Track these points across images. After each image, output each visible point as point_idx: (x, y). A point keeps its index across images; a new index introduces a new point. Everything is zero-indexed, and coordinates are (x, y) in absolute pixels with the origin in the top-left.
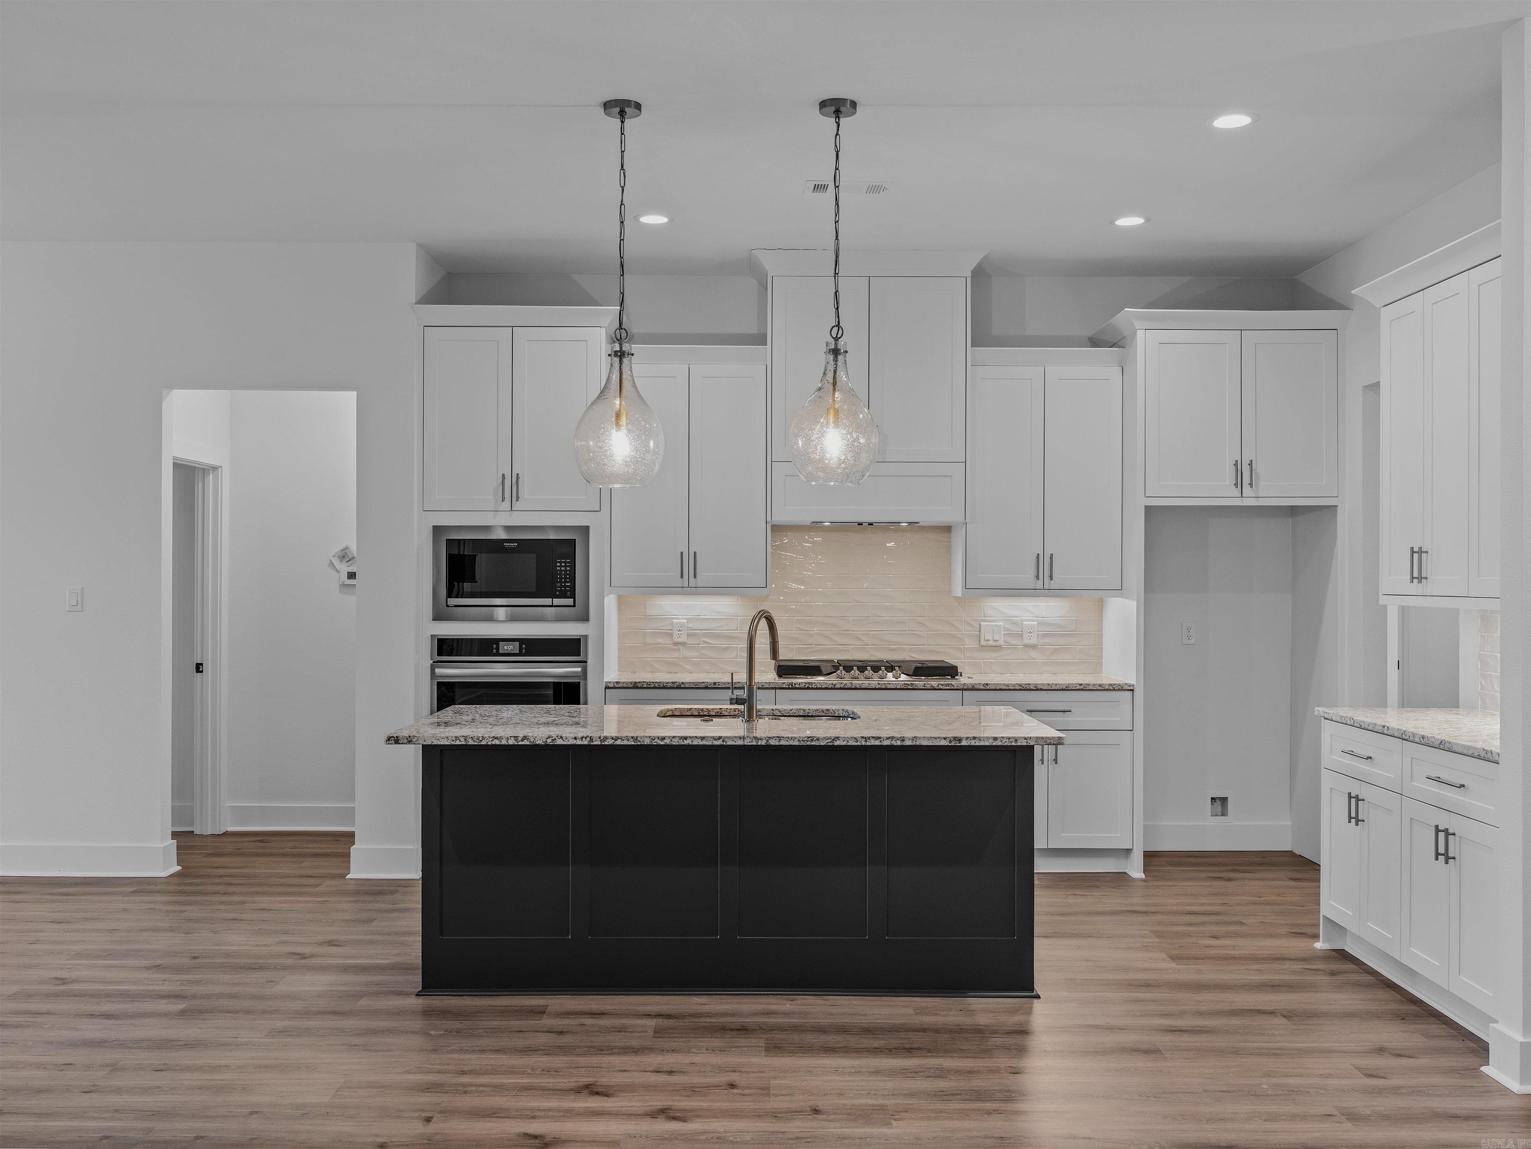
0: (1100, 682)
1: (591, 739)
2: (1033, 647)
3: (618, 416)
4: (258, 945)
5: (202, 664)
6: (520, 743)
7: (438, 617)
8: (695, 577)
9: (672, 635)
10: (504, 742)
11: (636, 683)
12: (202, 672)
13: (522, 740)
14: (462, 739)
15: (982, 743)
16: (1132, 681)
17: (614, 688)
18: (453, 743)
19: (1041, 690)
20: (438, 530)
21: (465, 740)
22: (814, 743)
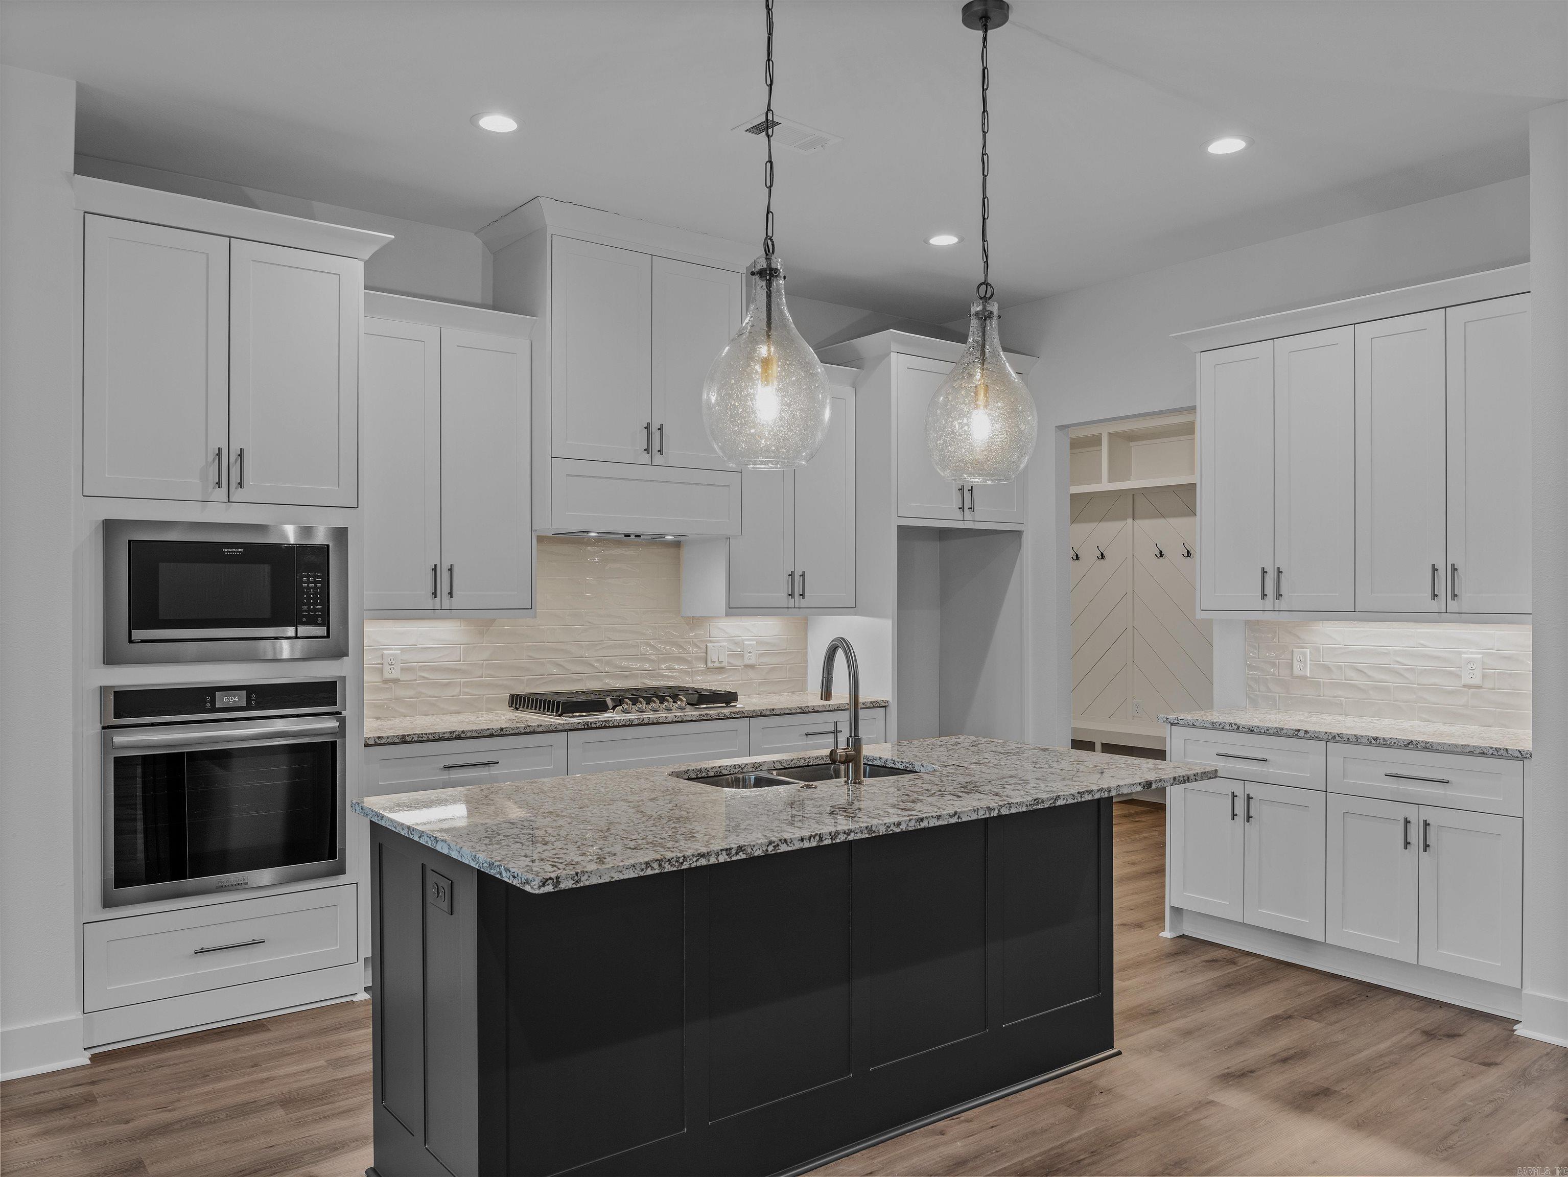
2: (751, 667)
3: (766, 362)
7: (111, 658)
11: (404, 736)
13: (737, 854)
14: (656, 865)
17: (376, 745)
18: (642, 874)
19: (818, 711)
20: (110, 528)
21: (660, 865)
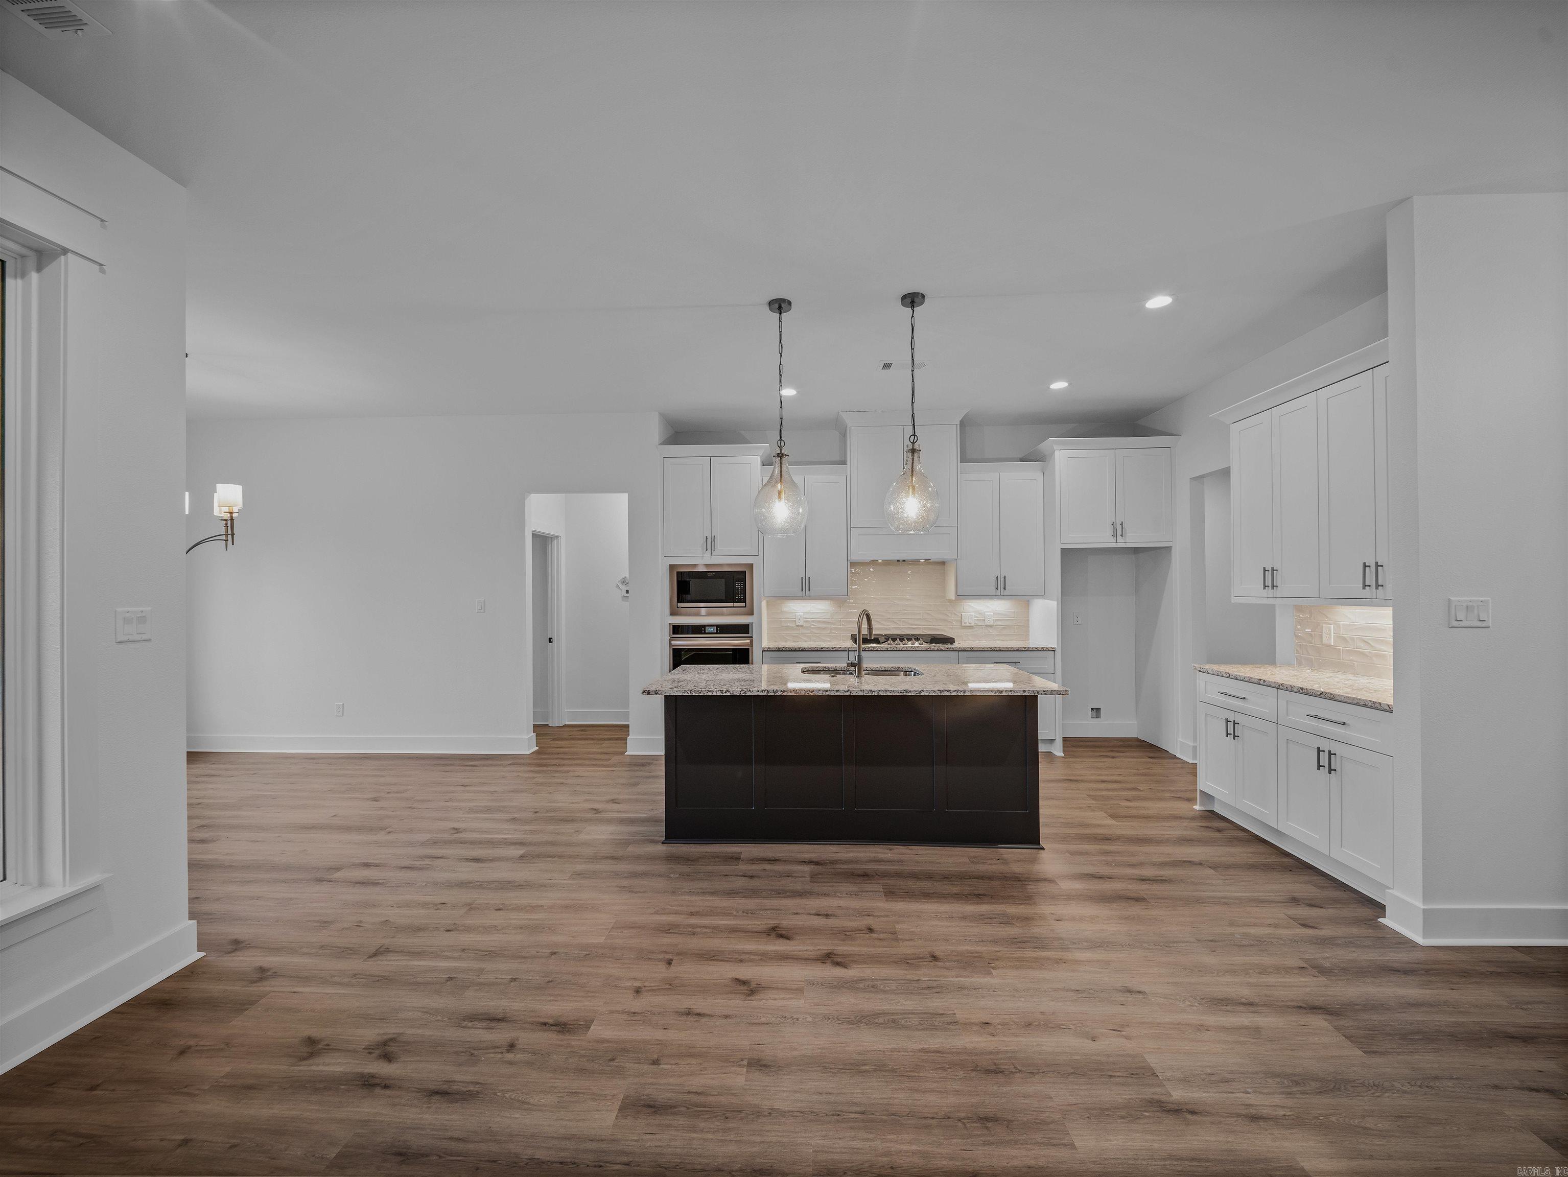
0: (1037, 647)
1: (768, 692)
2: (991, 626)
3: (780, 493)
4: (573, 803)
5: (552, 638)
6: (724, 694)
7: (673, 613)
8: (809, 591)
9: (795, 621)
10: (714, 694)
11: (779, 648)
12: (552, 642)
13: (725, 693)
14: (689, 692)
15: (1015, 694)
16: (1054, 645)
17: (767, 651)
18: (683, 694)
19: (1003, 651)
20: (672, 567)
21: (691, 692)
22: (908, 694)
